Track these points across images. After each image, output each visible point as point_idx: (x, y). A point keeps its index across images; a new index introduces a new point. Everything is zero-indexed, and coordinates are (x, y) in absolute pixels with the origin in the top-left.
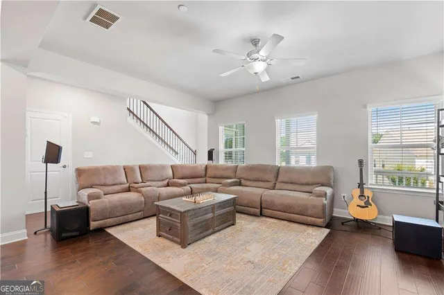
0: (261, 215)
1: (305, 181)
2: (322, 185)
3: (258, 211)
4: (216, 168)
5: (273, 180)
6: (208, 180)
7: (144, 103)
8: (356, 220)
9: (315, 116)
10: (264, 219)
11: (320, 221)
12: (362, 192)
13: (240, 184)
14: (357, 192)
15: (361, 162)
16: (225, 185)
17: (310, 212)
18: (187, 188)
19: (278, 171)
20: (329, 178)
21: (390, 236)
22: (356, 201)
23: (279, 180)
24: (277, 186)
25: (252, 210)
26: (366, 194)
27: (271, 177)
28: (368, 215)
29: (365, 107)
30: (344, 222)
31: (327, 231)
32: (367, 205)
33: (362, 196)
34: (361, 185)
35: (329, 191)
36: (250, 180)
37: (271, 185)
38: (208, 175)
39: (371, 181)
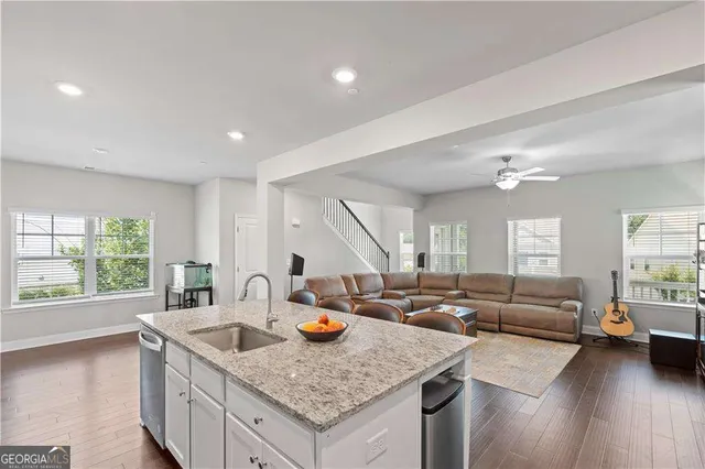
0: (501, 331)
1: (547, 294)
2: (569, 299)
3: (496, 326)
4: (431, 276)
5: (508, 292)
6: (423, 291)
7: (341, 201)
8: (610, 337)
9: (558, 220)
10: (503, 335)
11: (570, 336)
12: (616, 305)
13: (466, 297)
14: (611, 306)
15: (614, 274)
16: (450, 297)
17: (558, 327)
18: (407, 300)
19: (513, 281)
20: (578, 291)
21: (648, 351)
22: (610, 316)
23: (516, 291)
24: (514, 299)
25: (489, 326)
26: (620, 309)
27: (505, 288)
28: (624, 330)
29: (619, 212)
30: (596, 339)
31: (579, 347)
32: (622, 320)
33: (616, 311)
34: (615, 299)
35: (579, 305)
36: (477, 292)
37: (505, 298)
38: (422, 285)
39: (626, 295)
